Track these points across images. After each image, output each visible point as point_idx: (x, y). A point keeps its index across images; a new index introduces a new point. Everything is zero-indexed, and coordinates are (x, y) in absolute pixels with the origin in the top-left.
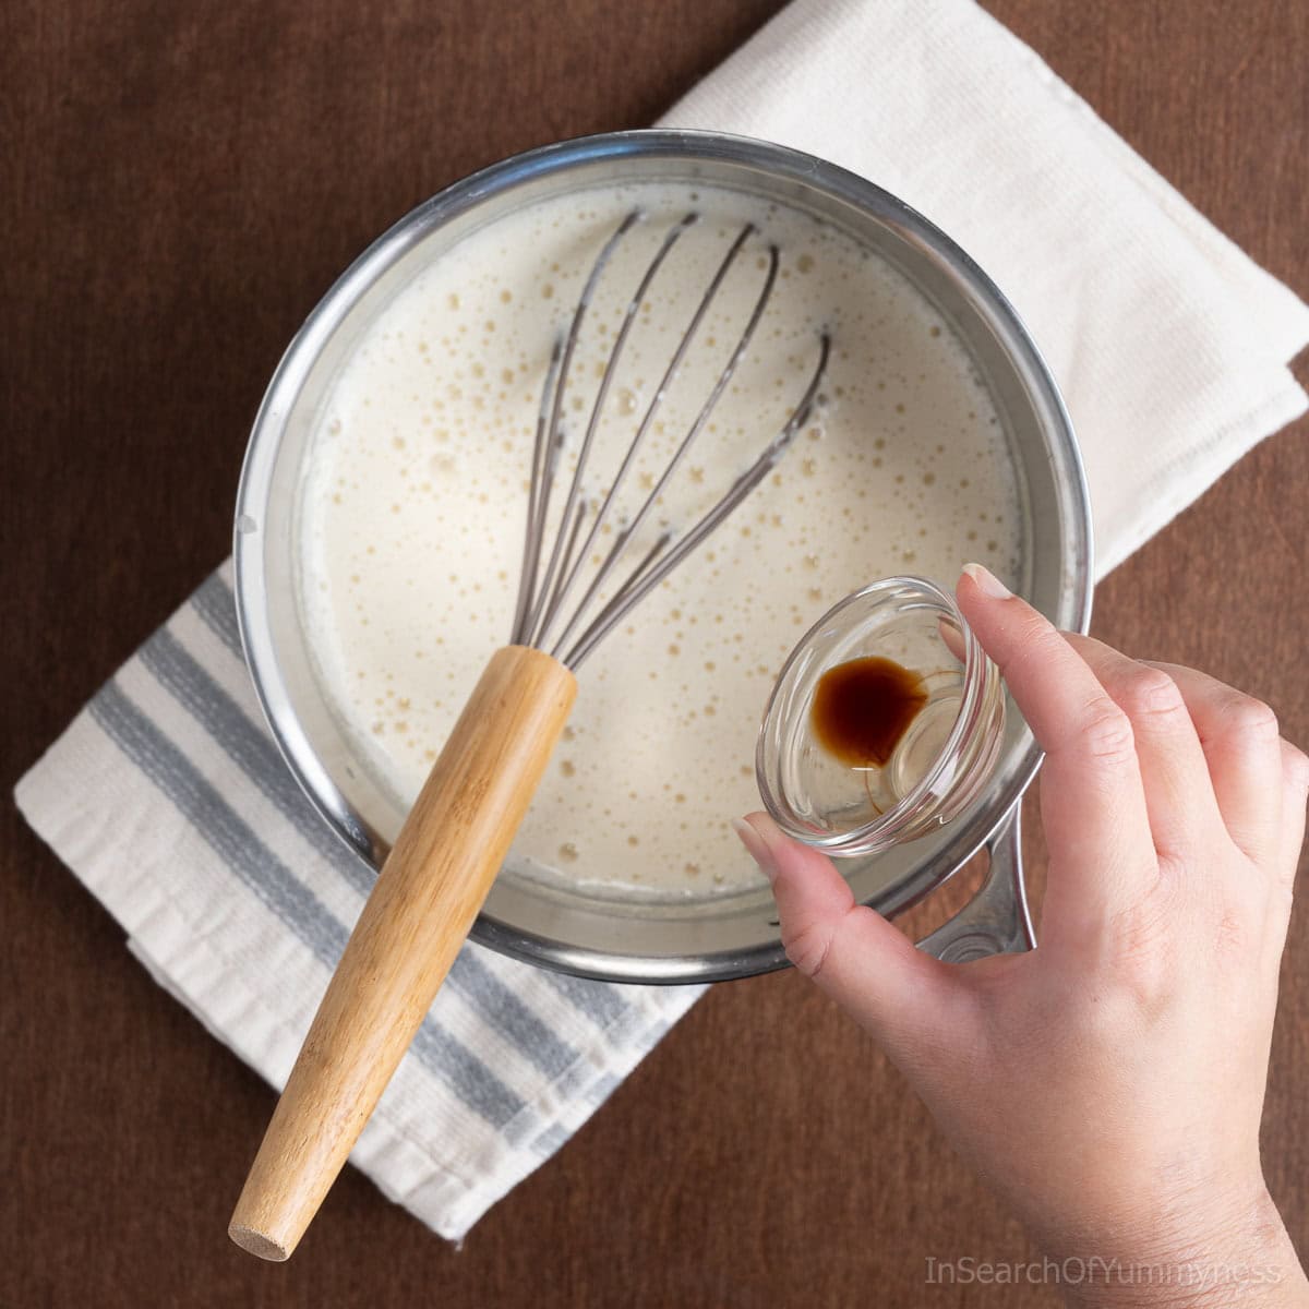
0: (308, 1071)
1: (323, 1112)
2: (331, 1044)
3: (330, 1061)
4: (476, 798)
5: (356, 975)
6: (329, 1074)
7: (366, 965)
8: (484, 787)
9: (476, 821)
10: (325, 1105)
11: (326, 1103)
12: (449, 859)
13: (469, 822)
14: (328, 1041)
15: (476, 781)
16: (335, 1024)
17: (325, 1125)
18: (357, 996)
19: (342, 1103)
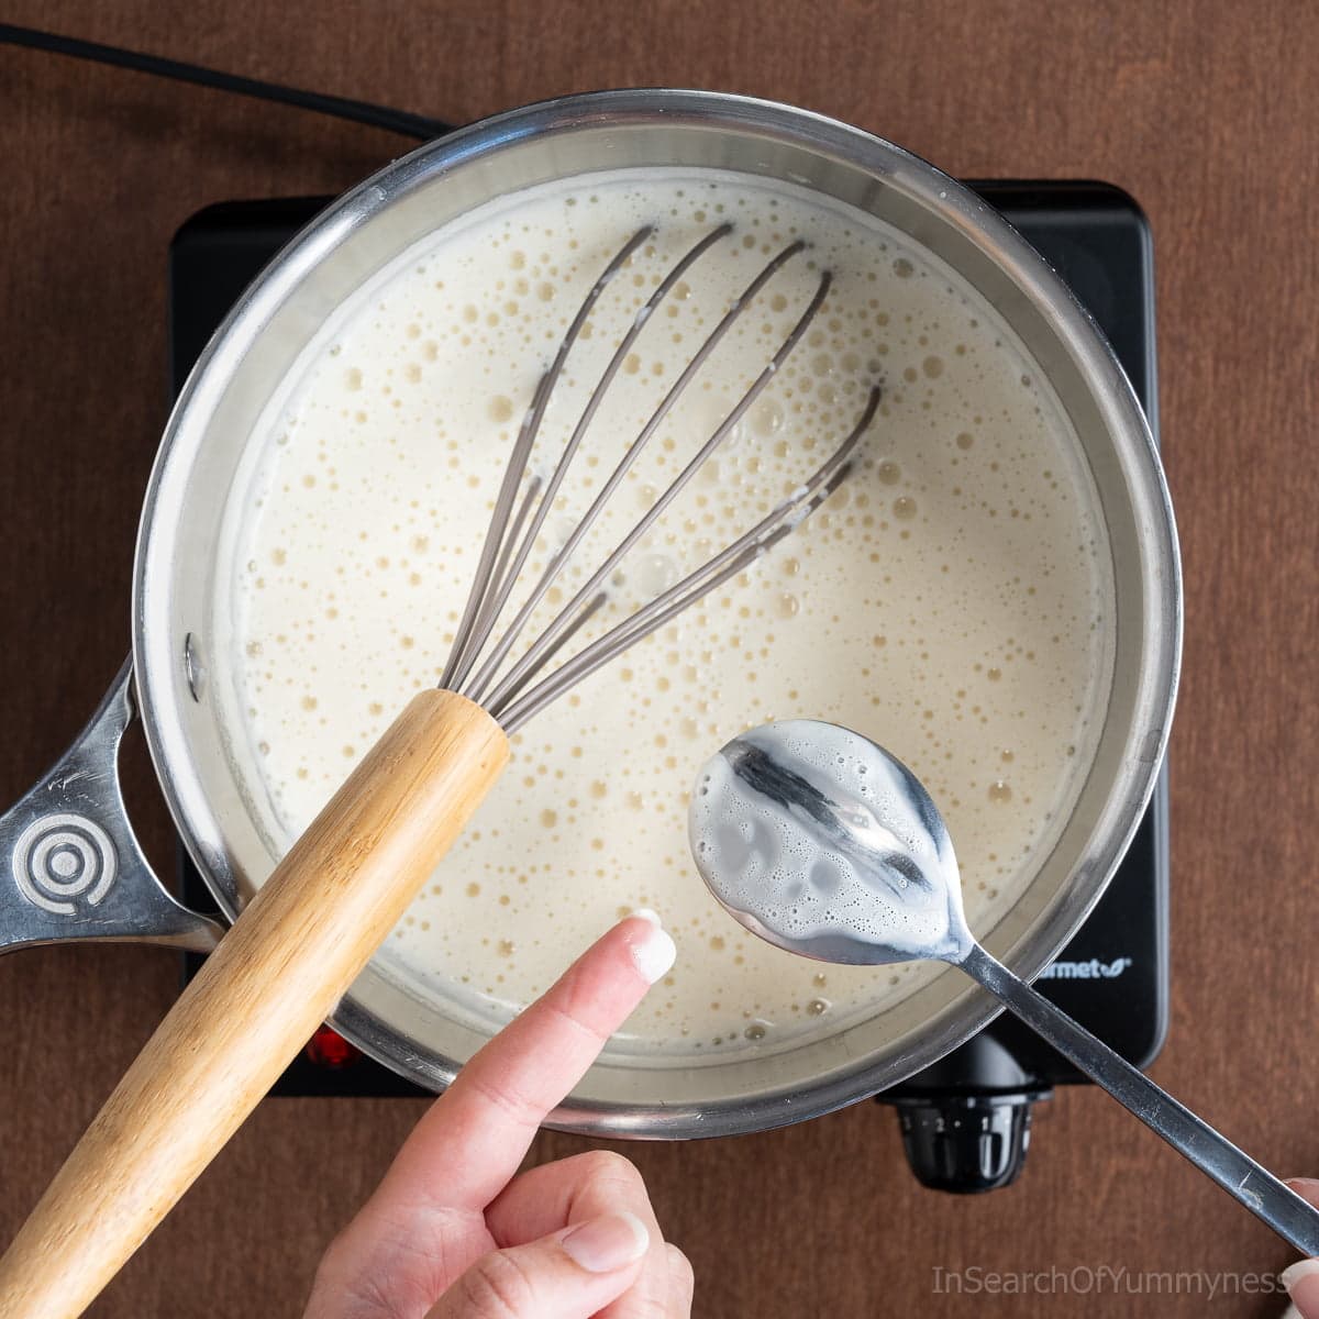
0: (94, 1145)
1: (103, 1196)
2: (126, 1120)
3: (121, 1138)
4: (358, 856)
5: (173, 1041)
6: (119, 1152)
7: (188, 1031)
8: (369, 846)
9: (353, 882)
10: (105, 1190)
11: (106, 1188)
12: (311, 922)
13: (345, 881)
14: (122, 1116)
15: (362, 836)
16: (136, 1095)
17: (101, 1213)
18: (169, 1065)
19: (128, 1189)
